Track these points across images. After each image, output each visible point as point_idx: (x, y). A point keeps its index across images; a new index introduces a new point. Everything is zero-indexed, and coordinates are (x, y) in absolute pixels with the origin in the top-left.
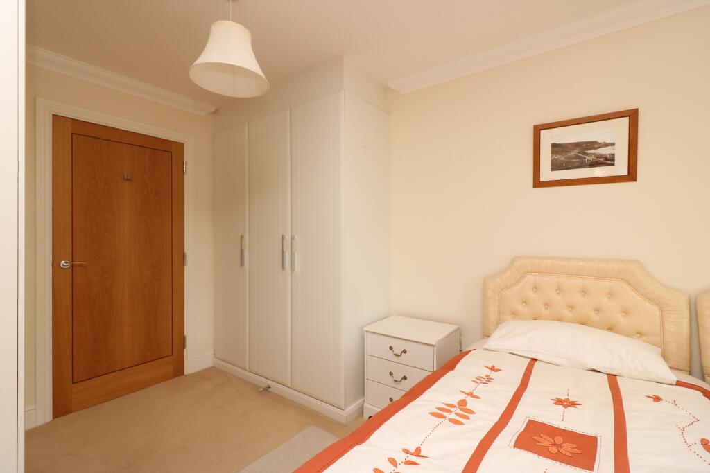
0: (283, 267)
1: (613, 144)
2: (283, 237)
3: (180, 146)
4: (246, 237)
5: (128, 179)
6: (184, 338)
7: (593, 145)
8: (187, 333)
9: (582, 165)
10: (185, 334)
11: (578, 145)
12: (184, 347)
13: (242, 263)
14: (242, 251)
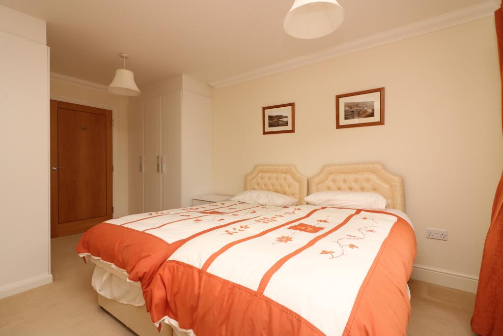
0: (158, 171)
1: (287, 117)
2: (158, 157)
3: (110, 112)
4: (143, 158)
5: (83, 129)
6: (113, 208)
7: (281, 117)
8: (114, 205)
9: (279, 125)
10: (113, 206)
11: (277, 116)
12: (112, 212)
13: (141, 170)
14: (141, 165)
